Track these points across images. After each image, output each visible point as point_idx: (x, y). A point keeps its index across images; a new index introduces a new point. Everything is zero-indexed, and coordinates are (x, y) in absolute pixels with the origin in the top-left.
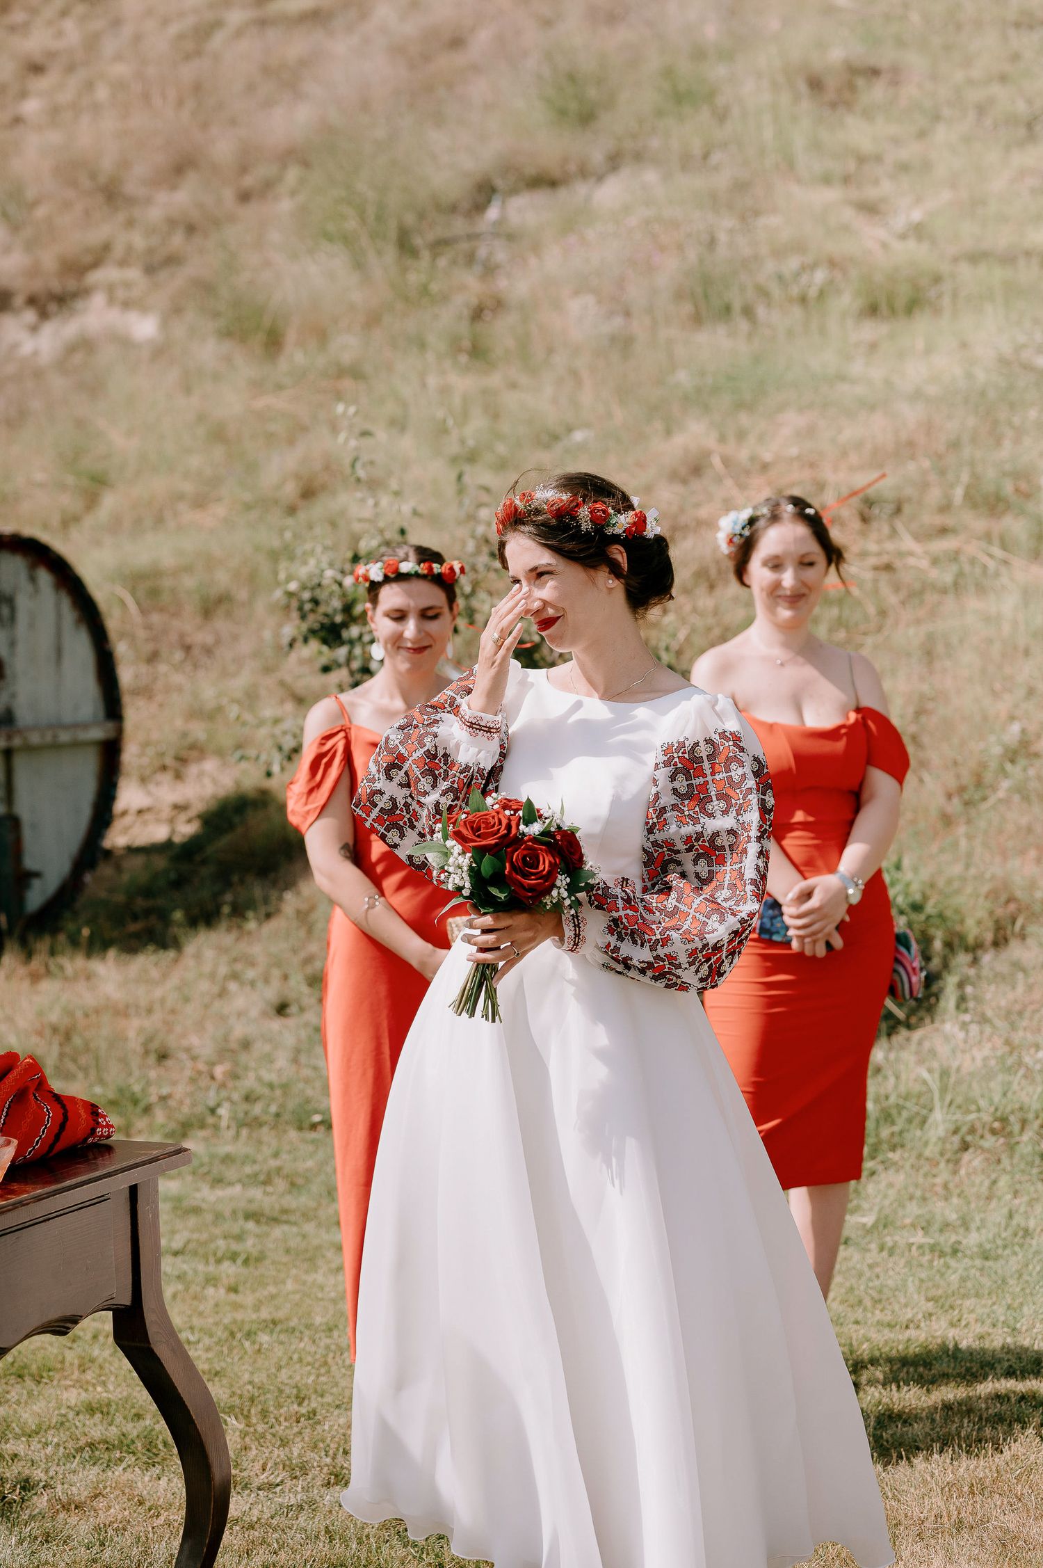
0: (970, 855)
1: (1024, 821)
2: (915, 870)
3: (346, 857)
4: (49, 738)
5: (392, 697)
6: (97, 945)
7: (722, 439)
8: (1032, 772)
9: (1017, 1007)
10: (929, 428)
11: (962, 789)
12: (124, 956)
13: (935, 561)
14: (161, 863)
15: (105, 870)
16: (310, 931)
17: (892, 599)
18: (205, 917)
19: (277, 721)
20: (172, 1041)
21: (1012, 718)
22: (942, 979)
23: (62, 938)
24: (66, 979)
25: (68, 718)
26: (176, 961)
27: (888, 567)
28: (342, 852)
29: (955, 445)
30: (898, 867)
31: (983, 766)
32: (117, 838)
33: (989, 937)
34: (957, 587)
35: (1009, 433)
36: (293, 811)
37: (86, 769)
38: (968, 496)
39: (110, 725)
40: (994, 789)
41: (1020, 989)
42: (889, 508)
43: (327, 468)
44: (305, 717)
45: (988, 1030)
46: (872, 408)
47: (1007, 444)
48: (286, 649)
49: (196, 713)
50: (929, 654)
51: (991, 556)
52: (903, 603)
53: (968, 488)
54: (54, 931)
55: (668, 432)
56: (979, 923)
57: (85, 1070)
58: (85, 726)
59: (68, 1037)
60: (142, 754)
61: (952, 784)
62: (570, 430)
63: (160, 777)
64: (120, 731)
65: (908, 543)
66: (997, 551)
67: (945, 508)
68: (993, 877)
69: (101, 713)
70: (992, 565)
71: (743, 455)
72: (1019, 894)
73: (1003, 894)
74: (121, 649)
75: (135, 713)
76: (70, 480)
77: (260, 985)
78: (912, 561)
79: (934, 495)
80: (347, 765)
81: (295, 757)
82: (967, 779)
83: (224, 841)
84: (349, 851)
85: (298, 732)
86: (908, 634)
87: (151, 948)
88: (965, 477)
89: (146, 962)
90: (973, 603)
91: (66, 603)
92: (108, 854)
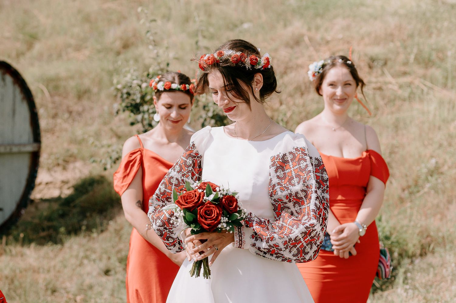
0: (411, 216)
1: (435, 202)
2: (387, 222)
3: (139, 207)
4: (8, 150)
5: (162, 137)
6: (27, 241)
7: (309, 29)
8: (440, 181)
9: (430, 283)
10: (400, 28)
11: (409, 187)
12: (38, 247)
13: (401, 87)
14: (55, 206)
15: (31, 208)
16: (120, 238)
17: (381, 103)
18: (74, 231)
19: (109, 146)
20: (58, 284)
21: (432, 157)
22: (397, 269)
23: (11, 238)
24: (12, 256)
25: (17, 141)
26: (61, 250)
27: (380, 89)
28: (137, 204)
29: (411, 36)
30: (380, 220)
31: (419, 177)
32: (36, 195)
33: (418, 252)
34: (411, 98)
35: (435, 31)
36: (116, 185)
37: (24, 164)
38: (416, 59)
39: (35, 145)
40: (423, 187)
41: (431, 275)
42: (381, 63)
43: (134, 36)
44: (123, 145)
45: (416, 292)
46: (376, 18)
47: (434, 36)
48: (115, 114)
49: (74, 141)
50: (396, 127)
51: (425, 85)
52: (386, 104)
53: (416, 55)
54: (8, 235)
55: (285, 26)
56: (414, 245)
57: (20, 296)
58: (24, 145)
59: (12, 281)
60: (48, 159)
61: (405, 184)
62: (242, 23)
63: (56, 168)
64: (39, 148)
65: (389, 78)
66: (429, 84)
67: (406, 64)
68: (421, 226)
69: (32, 140)
70: (425, 89)
71: (318, 37)
72: (432, 234)
73: (425, 233)
74: (41, 111)
75: (46, 140)
76: (21, 36)
77: (97, 261)
78: (390, 86)
79: (402, 58)
80: (141, 167)
81: (118, 162)
82: (411, 183)
83: (84, 197)
84: (140, 204)
85: (119, 151)
86: (387, 118)
87: (50, 243)
88: (415, 51)
89: (48, 249)
90: (417, 106)
91: (18, 90)
92: (32, 201)
